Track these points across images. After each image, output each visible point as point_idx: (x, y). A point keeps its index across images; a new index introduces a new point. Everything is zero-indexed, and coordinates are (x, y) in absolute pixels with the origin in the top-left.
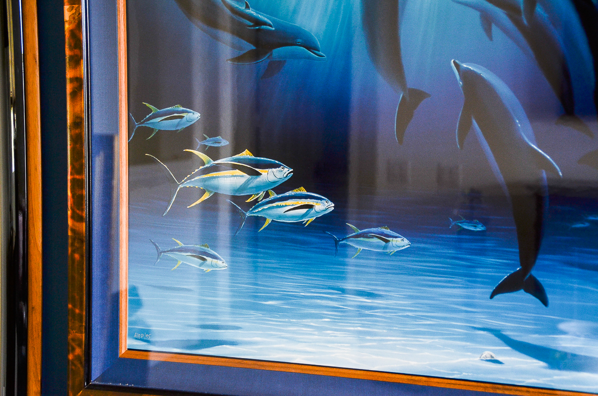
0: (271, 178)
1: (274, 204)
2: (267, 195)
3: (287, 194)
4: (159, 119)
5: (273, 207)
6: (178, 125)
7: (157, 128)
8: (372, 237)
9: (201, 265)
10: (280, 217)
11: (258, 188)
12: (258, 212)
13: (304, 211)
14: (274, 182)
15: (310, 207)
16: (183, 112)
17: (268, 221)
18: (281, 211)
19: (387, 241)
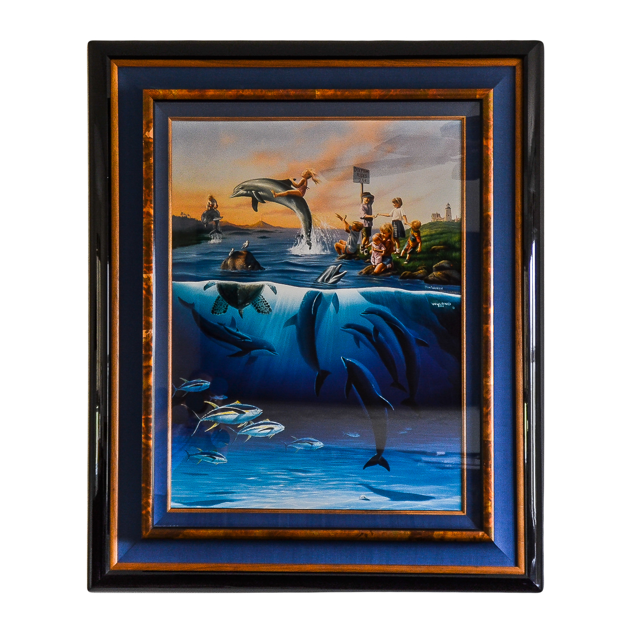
0: (251, 415)
1: (253, 428)
2: (249, 423)
3: (260, 423)
4: (189, 386)
5: (253, 430)
6: (200, 389)
7: (188, 391)
8: (304, 442)
9: (212, 461)
10: (256, 434)
11: (244, 420)
12: (243, 432)
13: (269, 430)
14: (253, 417)
15: (272, 429)
16: (202, 382)
17: (250, 436)
18: (256, 431)
19: (312, 444)
